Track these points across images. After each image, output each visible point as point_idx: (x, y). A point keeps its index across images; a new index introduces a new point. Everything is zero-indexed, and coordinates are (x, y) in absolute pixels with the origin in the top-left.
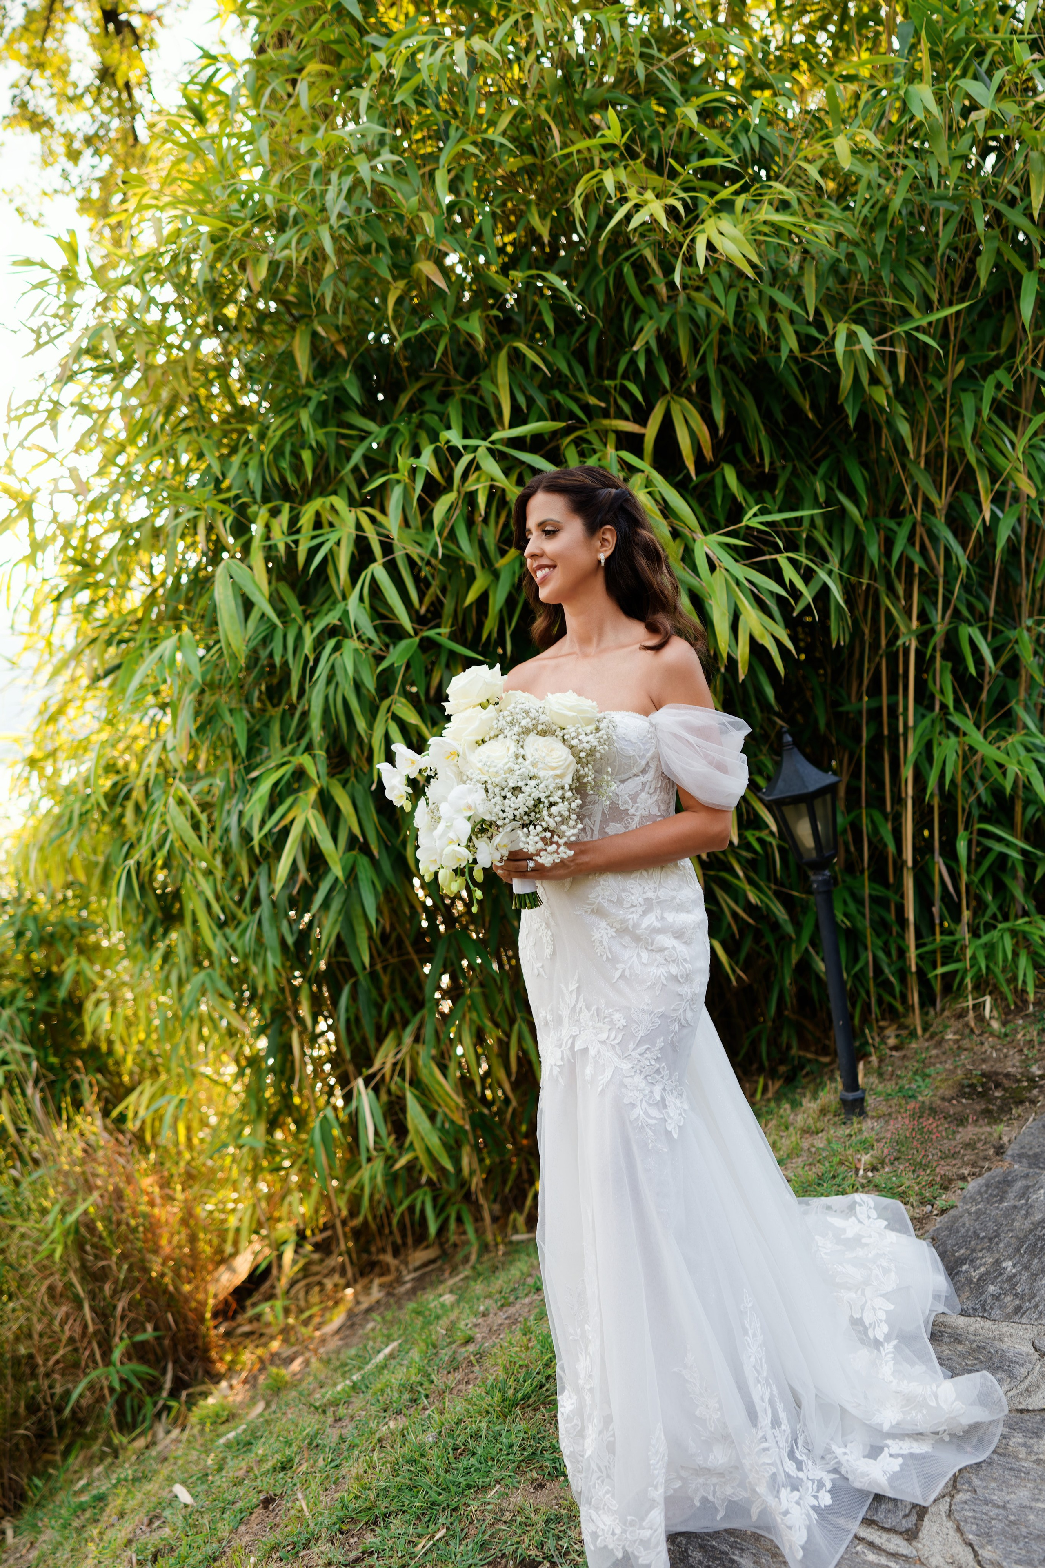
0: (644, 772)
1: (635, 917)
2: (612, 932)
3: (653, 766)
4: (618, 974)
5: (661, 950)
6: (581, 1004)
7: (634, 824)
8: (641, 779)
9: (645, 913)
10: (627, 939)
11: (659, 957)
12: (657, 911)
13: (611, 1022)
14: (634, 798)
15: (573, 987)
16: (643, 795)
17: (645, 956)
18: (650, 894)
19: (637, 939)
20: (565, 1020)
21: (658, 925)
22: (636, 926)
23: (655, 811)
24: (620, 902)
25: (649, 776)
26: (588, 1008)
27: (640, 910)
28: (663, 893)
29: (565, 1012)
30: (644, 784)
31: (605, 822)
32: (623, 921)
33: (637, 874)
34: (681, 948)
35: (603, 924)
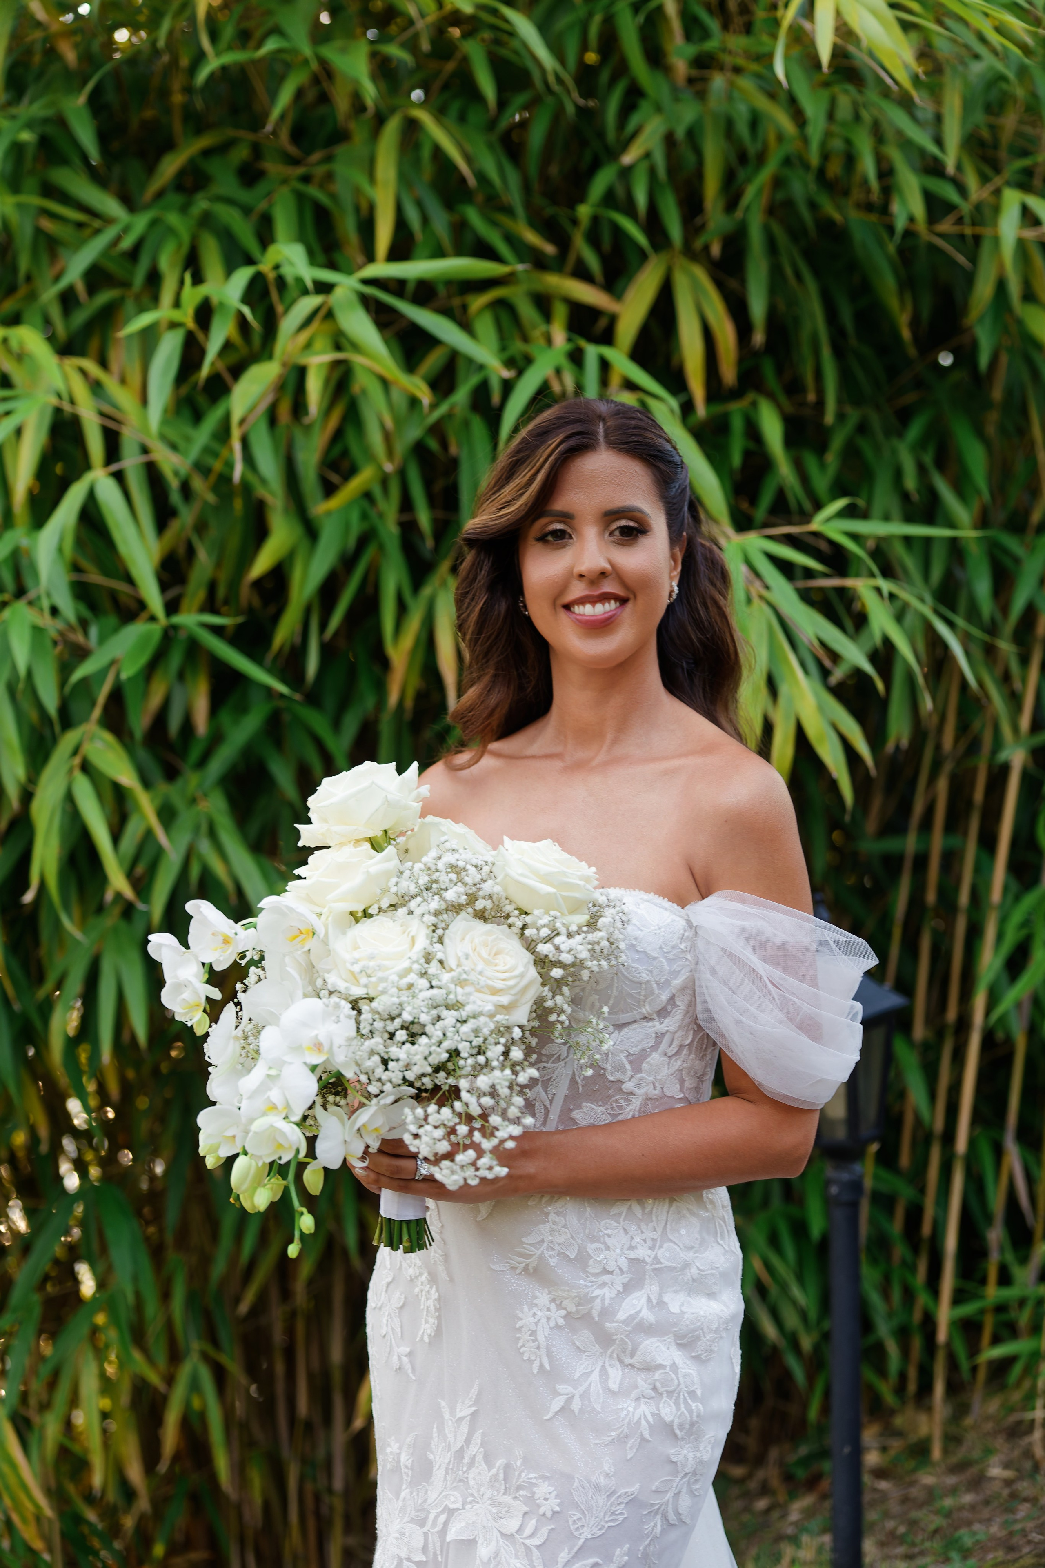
0: (663, 1013)
1: (608, 1293)
2: (558, 1315)
3: (682, 1004)
4: (557, 1404)
5: (649, 1368)
6: (474, 1449)
7: (631, 1109)
8: (657, 1026)
9: (628, 1289)
10: (585, 1336)
11: (642, 1382)
12: (652, 1288)
13: (531, 1499)
14: (637, 1060)
15: (464, 1410)
16: (656, 1058)
17: (616, 1374)
18: (642, 1252)
19: (605, 1340)
20: (438, 1474)
21: (647, 1315)
22: (607, 1313)
23: (674, 1090)
24: (582, 1260)
25: (671, 1023)
26: (488, 1460)
27: (619, 1281)
28: (664, 1253)
29: (440, 1458)
30: (659, 1037)
31: (575, 1096)
32: (584, 1300)
33: (621, 1209)
34: (688, 1368)
35: (543, 1298)
